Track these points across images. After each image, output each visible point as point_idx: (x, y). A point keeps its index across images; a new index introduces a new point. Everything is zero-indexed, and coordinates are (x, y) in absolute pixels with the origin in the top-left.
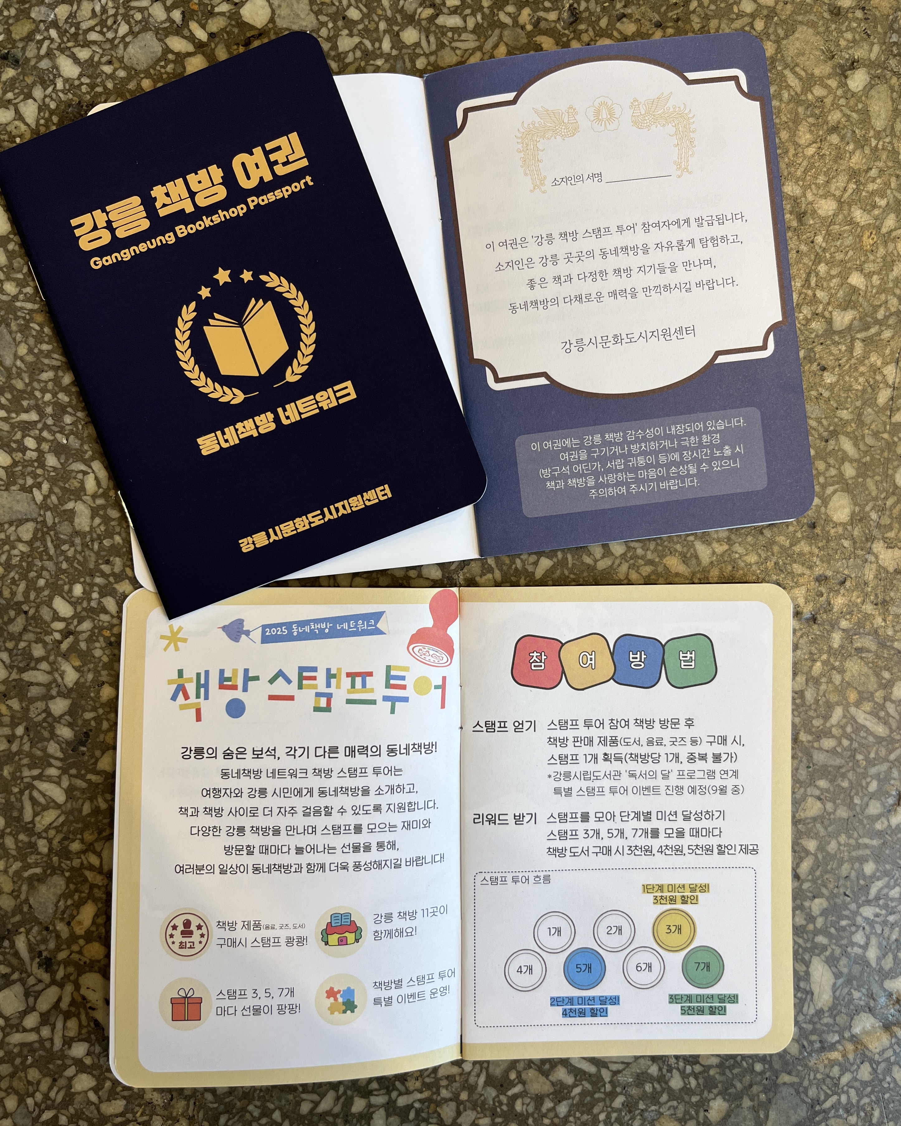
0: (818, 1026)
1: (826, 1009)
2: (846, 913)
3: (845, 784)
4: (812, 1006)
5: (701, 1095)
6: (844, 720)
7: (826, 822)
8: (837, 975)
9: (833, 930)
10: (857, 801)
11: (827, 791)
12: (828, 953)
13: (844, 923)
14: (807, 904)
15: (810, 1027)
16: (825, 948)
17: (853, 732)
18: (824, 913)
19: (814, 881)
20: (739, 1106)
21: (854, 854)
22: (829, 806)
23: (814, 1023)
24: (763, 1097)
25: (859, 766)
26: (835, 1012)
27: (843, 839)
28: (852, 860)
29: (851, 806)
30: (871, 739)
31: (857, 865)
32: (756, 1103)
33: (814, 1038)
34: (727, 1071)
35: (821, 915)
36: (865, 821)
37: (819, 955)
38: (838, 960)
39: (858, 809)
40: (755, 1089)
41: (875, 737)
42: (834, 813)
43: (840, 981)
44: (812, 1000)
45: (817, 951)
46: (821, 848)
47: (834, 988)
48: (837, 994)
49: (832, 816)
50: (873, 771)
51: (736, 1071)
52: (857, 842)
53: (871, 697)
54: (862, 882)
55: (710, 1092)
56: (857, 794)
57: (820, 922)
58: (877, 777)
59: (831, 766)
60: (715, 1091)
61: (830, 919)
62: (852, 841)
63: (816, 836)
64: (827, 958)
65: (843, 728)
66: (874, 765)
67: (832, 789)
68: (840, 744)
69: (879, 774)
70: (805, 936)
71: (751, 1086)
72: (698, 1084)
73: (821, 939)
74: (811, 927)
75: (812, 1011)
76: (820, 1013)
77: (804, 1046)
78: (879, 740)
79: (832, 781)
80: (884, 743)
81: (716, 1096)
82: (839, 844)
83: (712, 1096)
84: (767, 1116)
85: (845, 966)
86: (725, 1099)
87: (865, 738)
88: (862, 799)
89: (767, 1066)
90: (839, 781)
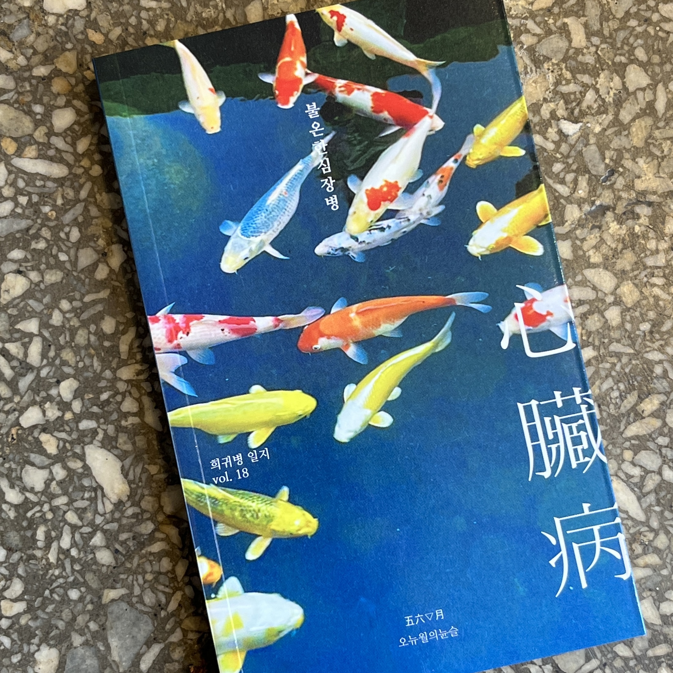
0: (124, 521)
1: (125, 499)
2: (103, 384)
3: (42, 245)
4: (107, 503)
5: (21, 651)
6: (13, 176)
7: (38, 295)
8: (122, 457)
9: (95, 409)
10: (63, 257)
11: (26, 260)
12: (100, 436)
13: (104, 396)
14: (53, 392)
15: (115, 526)
16: (94, 432)
17: (27, 185)
18: (78, 394)
19: (51, 364)
20: (70, 646)
21: (85, 316)
22: (34, 276)
23: (118, 520)
24: (93, 626)
25: (49, 219)
26: (137, 498)
27: (65, 305)
28: (85, 324)
29: (59, 265)
30: (50, 184)
31: (93, 328)
32: (88, 636)
33: (123, 536)
34: (39, 613)
35: (75, 398)
36: (83, 277)
37: (91, 443)
38: (116, 439)
39: (68, 265)
40: (81, 620)
41: (55, 180)
42: (42, 281)
43: (128, 462)
44: (104, 495)
45: (87, 440)
46: (44, 324)
47: (125, 473)
48: (131, 477)
49: (42, 286)
50: (68, 218)
51: (50, 608)
52: (82, 302)
53: (30, 140)
54: (107, 344)
55: (29, 644)
56: (60, 250)
57: (77, 406)
58: (75, 222)
59: (18, 232)
60: (36, 641)
61: (86, 397)
62: (77, 304)
63: (32, 314)
64: (102, 442)
65: (13, 184)
66: (66, 211)
67: (29, 257)
68: (17, 204)
69: (76, 219)
70: (67, 429)
71: (74, 619)
72: (13, 640)
73: (86, 424)
74: (68, 416)
75: (109, 507)
76: (119, 505)
77: (117, 551)
78: (60, 182)
79: (25, 247)
80: (68, 183)
81: (39, 646)
82: (63, 312)
83: (33, 648)
84: (108, 647)
85: (125, 443)
86: (51, 646)
87: (44, 186)
88: (67, 253)
89: (83, 589)
90: (34, 245)
